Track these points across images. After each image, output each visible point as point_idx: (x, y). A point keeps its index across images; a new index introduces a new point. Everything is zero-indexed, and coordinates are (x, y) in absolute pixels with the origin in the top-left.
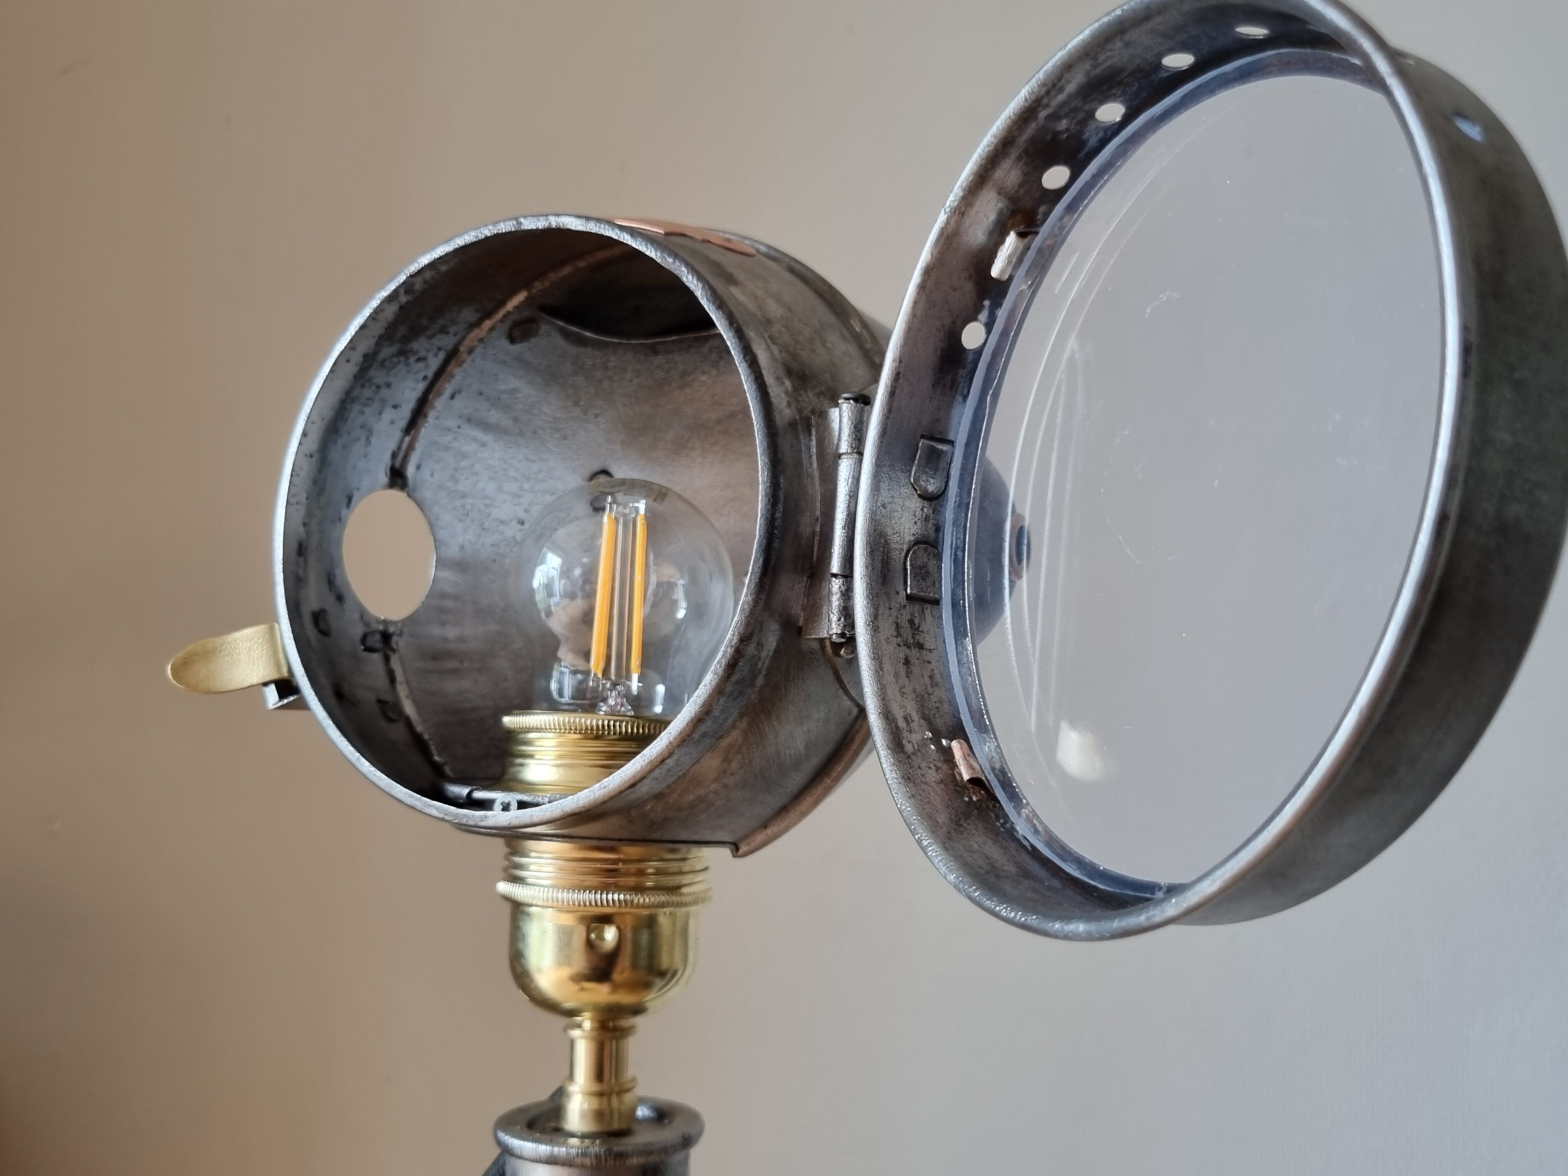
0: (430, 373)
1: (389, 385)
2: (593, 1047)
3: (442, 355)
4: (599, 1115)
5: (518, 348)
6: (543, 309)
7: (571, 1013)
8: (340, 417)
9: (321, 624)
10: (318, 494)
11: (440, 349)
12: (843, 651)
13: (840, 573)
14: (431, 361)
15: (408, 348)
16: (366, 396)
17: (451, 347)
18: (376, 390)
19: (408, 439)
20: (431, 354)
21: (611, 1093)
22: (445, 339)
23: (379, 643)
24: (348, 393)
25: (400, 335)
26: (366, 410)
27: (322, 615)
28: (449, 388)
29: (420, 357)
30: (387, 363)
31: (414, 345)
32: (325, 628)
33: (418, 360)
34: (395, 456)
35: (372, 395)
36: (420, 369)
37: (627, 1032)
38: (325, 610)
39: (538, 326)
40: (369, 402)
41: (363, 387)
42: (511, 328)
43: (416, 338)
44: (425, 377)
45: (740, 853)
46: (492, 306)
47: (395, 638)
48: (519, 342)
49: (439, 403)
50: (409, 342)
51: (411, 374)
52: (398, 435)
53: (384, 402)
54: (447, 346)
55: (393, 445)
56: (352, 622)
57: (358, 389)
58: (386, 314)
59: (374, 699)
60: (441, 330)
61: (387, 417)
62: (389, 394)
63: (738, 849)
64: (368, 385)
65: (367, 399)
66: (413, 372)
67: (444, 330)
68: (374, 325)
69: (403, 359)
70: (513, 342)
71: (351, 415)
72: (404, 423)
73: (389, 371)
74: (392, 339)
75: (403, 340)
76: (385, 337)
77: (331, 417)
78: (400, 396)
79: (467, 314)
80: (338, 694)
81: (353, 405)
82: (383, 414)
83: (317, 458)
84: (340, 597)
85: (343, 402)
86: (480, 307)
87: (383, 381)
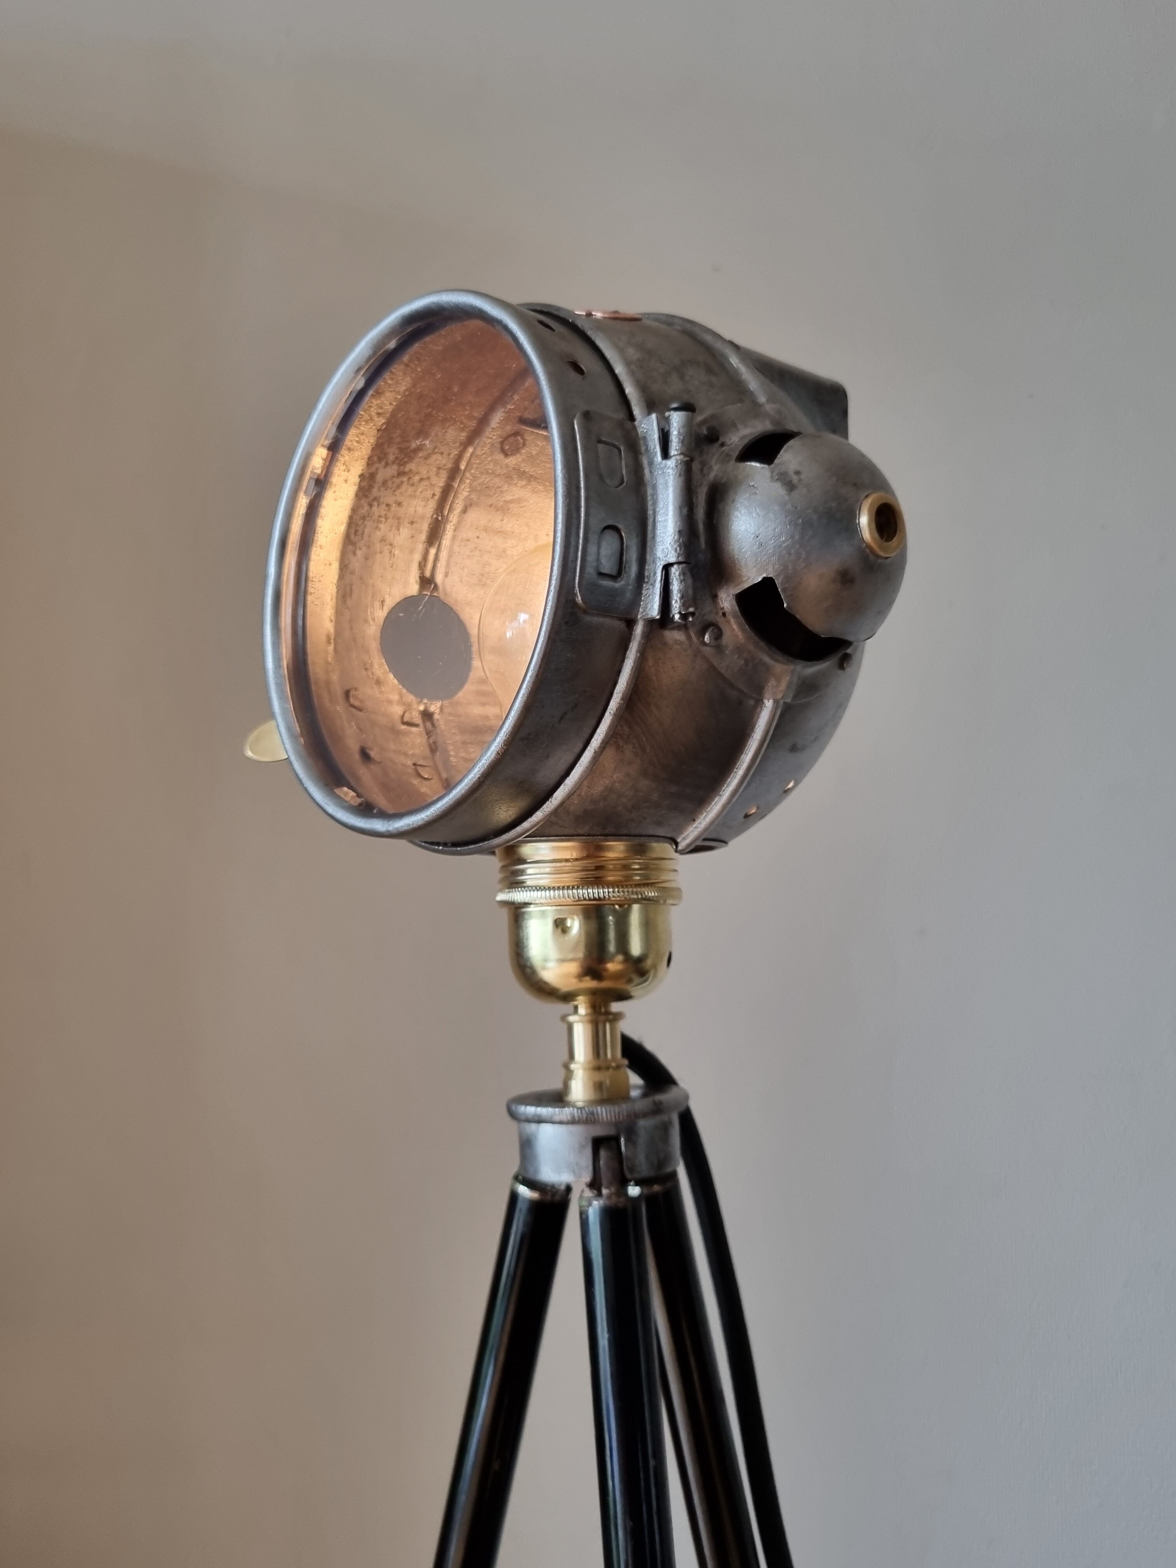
0: (438, 492)
1: (399, 504)
2: (589, 1027)
3: (444, 475)
4: (599, 1086)
5: (512, 461)
6: (523, 421)
7: (567, 997)
8: (353, 531)
9: (352, 701)
10: (344, 597)
11: (439, 468)
12: (707, 638)
13: (675, 561)
14: (434, 480)
15: (407, 470)
16: (377, 514)
17: (450, 465)
18: (387, 508)
19: (433, 551)
20: (432, 473)
21: (608, 1068)
22: (440, 458)
23: (418, 719)
24: (354, 510)
25: (391, 457)
26: (382, 526)
27: (352, 693)
28: (460, 503)
29: (422, 477)
30: (390, 483)
31: (411, 466)
32: (357, 703)
33: (421, 479)
34: (422, 566)
35: (383, 513)
36: (425, 488)
37: (618, 1017)
38: (356, 689)
39: (523, 438)
40: (383, 519)
41: (371, 505)
42: (502, 443)
43: (411, 459)
44: (434, 495)
45: (680, 848)
46: (473, 424)
47: (436, 716)
48: (512, 455)
49: (453, 517)
50: (405, 463)
51: (418, 493)
52: (420, 547)
53: (399, 518)
54: (444, 465)
55: (417, 557)
56: (390, 702)
57: (366, 508)
58: (367, 437)
59: (409, 763)
60: (433, 451)
61: (405, 532)
62: (401, 511)
63: (677, 844)
64: (375, 504)
65: (380, 516)
66: (420, 491)
67: (436, 451)
68: (359, 448)
69: (405, 479)
70: (506, 455)
71: (366, 530)
72: (423, 537)
73: (394, 491)
74: (385, 461)
75: (397, 462)
76: (375, 458)
77: (342, 531)
78: (413, 513)
79: (454, 434)
80: (365, 755)
81: (366, 522)
82: (401, 530)
83: (336, 566)
84: (378, 682)
85: (351, 518)
86: (462, 426)
87: (391, 500)
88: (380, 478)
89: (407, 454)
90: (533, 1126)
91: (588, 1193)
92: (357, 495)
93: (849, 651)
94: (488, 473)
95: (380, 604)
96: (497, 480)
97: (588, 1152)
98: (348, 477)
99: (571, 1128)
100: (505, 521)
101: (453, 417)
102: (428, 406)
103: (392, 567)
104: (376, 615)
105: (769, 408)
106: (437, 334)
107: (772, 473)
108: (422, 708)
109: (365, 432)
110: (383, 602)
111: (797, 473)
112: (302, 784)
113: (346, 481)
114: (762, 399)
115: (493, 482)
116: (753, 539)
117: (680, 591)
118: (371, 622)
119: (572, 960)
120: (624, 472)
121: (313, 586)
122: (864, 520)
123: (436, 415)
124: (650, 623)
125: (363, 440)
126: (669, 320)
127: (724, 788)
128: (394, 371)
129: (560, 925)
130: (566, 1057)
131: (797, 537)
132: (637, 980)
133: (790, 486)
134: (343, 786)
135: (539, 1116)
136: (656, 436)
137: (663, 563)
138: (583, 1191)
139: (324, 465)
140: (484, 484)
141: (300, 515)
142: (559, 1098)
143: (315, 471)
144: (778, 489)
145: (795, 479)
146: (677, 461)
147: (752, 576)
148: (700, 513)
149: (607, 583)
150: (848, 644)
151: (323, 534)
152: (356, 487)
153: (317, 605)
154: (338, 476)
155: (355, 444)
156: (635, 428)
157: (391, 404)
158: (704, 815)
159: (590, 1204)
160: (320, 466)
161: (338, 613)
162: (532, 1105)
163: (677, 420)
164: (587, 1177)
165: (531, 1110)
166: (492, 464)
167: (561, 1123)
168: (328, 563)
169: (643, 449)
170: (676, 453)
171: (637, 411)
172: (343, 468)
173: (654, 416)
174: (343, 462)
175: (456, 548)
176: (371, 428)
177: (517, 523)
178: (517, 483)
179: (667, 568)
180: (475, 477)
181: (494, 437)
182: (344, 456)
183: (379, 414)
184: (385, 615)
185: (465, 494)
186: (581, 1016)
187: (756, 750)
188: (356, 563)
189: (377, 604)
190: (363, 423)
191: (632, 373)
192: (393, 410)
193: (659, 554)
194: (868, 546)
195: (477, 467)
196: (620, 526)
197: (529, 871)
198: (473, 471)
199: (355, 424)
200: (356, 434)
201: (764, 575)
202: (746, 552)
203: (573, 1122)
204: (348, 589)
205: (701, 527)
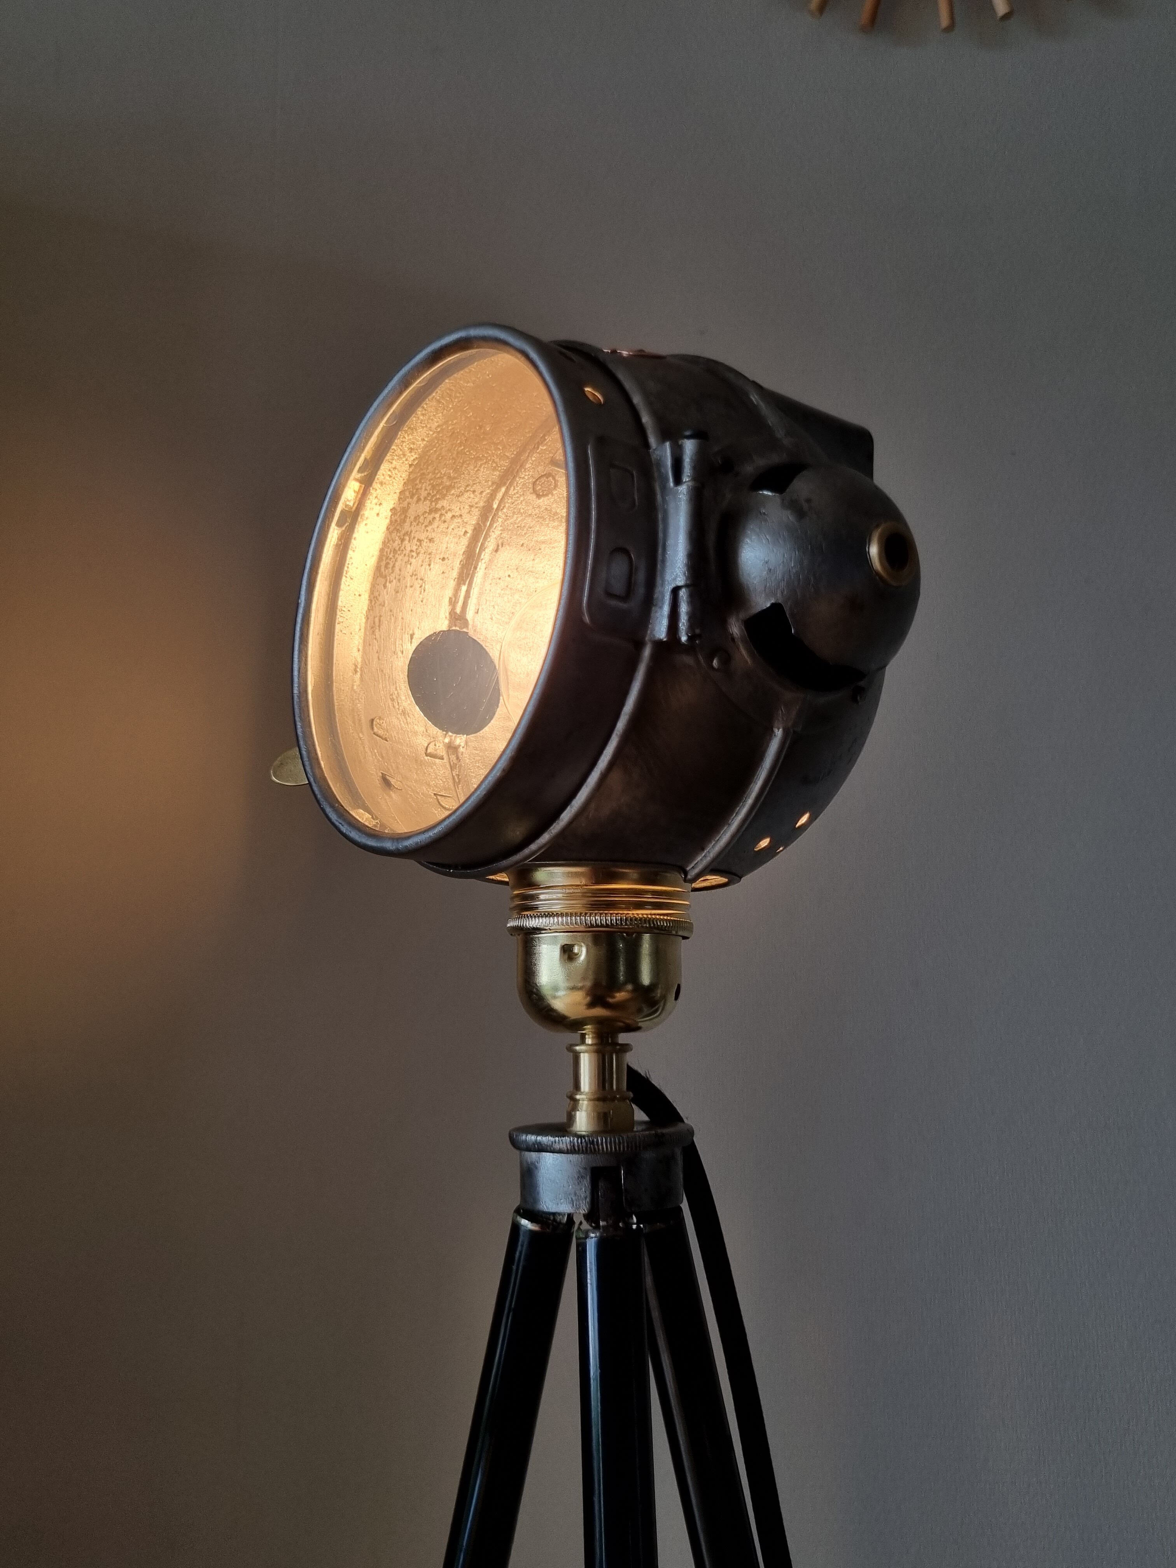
0: (470, 529)
1: (431, 540)
2: (596, 1058)
3: (476, 512)
4: (601, 1116)
5: (544, 502)
6: (553, 463)
7: (576, 1025)
8: (383, 563)
9: (376, 730)
10: (372, 627)
11: (471, 506)
12: (715, 663)
13: (682, 585)
14: (466, 517)
15: (439, 506)
16: (409, 549)
17: (481, 504)
18: (418, 544)
19: (464, 588)
20: (465, 511)
21: (613, 1099)
22: (472, 496)
23: (442, 751)
24: (385, 543)
25: (424, 494)
26: (413, 561)
27: (377, 721)
28: (492, 541)
29: (454, 514)
30: (421, 520)
31: (444, 503)
32: (380, 732)
33: (453, 516)
34: (453, 602)
35: (414, 548)
36: (458, 524)
37: (625, 1048)
38: (380, 718)
39: (554, 478)
40: (414, 554)
41: (403, 540)
42: (534, 484)
43: (444, 497)
44: (466, 532)
45: (689, 877)
46: (506, 463)
47: (461, 749)
48: (543, 495)
49: (484, 555)
50: (437, 500)
51: (450, 529)
52: (452, 584)
53: (430, 554)
54: (476, 503)
55: (449, 593)
56: (415, 733)
57: (398, 542)
58: (399, 471)
59: (431, 793)
60: (465, 489)
61: (437, 567)
62: (433, 547)
63: (686, 873)
64: (407, 538)
65: (412, 551)
66: (452, 527)
67: (468, 489)
68: (391, 482)
69: (437, 516)
70: (539, 496)
71: (397, 564)
72: (455, 574)
73: (426, 526)
74: (416, 496)
75: (429, 498)
76: (407, 493)
77: (373, 563)
78: (444, 549)
79: (487, 474)
80: (386, 782)
81: (397, 556)
82: (432, 566)
83: (366, 597)
84: (404, 713)
85: (382, 550)
86: (494, 465)
87: (423, 536)
88: (412, 513)
89: (439, 491)
90: (534, 1155)
91: (586, 1226)
92: (388, 529)
93: (862, 683)
94: (519, 512)
95: (408, 637)
96: (529, 520)
97: (587, 1182)
98: (380, 510)
99: (571, 1157)
100: (536, 561)
101: (486, 455)
102: (461, 444)
103: (422, 601)
104: (405, 647)
105: (787, 442)
106: (467, 370)
107: (783, 500)
108: (447, 740)
109: (397, 467)
110: (412, 636)
111: (808, 501)
112: (320, 805)
113: (378, 514)
114: (780, 433)
115: (525, 521)
116: (763, 565)
117: (688, 613)
118: (400, 654)
119: (581, 988)
120: (636, 498)
121: (342, 615)
122: (874, 550)
123: (468, 453)
124: (658, 645)
125: (396, 474)
126: (695, 360)
127: (732, 817)
128: (425, 406)
129: (567, 952)
130: (570, 1087)
131: (806, 562)
132: (646, 1010)
133: (800, 514)
134: (359, 807)
135: (540, 1143)
136: (669, 462)
137: (673, 586)
138: (581, 1223)
139: (356, 498)
140: (515, 523)
141: (332, 545)
142: (563, 1129)
143: (348, 503)
144: (788, 516)
145: (805, 506)
146: (688, 487)
147: (762, 602)
148: (711, 539)
149: (614, 603)
150: (861, 675)
151: (353, 565)
152: (388, 521)
153: (345, 634)
154: (370, 509)
155: (388, 478)
156: (649, 455)
157: (423, 440)
158: (712, 844)
159: (587, 1237)
160: (352, 499)
161: (367, 644)
162: (533, 1134)
163: (689, 447)
164: (584, 1209)
165: (531, 1138)
166: (524, 503)
167: (560, 1151)
168: (357, 594)
169: (656, 474)
170: (687, 480)
171: (652, 440)
172: (375, 501)
173: (668, 444)
174: (374, 495)
175: (488, 587)
176: (403, 463)
177: (549, 563)
178: (548, 523)
179: (675, 591)
180: (507, 518)
181: (526, 477)
182: (376, 490)
183: (411, 450)
184: (414, 648)
185: (498, 532)
186: (589, 1045)
187: (765, 779)
188: (386, 596)
189: (407, 637)
190: (395, 458)
191: (650, 404)
192: (426, 446)
193: (668, 577)
194: (877, 573)
195: (509, 506)
196: (630, 548)
197: (542, 897)
198: (505, 510)
199: (387, 458)
200: (388, 468)
201: (773, 601)
202: (755, 577)
203: (572, 1151)
204: (377, 620)
205: (712, 553)
